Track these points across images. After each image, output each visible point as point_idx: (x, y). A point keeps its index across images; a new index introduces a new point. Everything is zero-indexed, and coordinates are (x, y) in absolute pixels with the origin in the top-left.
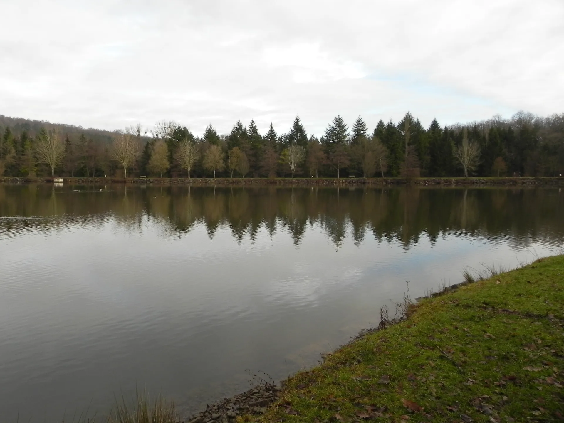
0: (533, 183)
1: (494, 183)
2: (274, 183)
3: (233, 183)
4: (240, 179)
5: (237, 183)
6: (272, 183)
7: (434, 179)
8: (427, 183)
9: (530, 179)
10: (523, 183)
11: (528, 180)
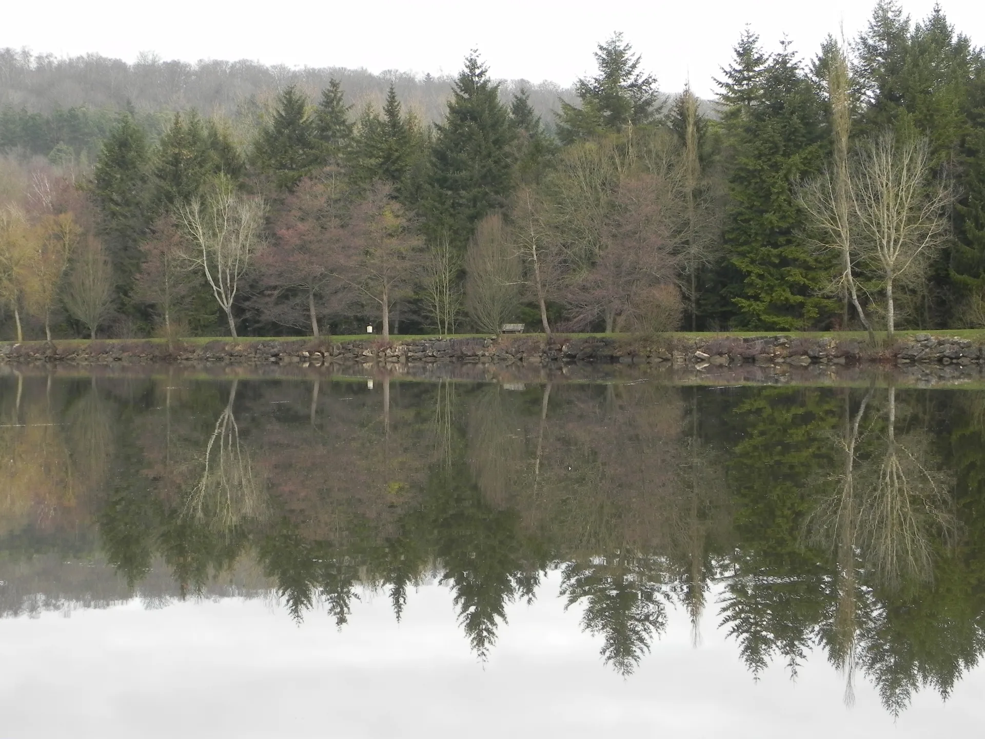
2: (172, 358)
4: (80, 343)
6: (168, 358)
7: (747, 337)
8: (703, 360)
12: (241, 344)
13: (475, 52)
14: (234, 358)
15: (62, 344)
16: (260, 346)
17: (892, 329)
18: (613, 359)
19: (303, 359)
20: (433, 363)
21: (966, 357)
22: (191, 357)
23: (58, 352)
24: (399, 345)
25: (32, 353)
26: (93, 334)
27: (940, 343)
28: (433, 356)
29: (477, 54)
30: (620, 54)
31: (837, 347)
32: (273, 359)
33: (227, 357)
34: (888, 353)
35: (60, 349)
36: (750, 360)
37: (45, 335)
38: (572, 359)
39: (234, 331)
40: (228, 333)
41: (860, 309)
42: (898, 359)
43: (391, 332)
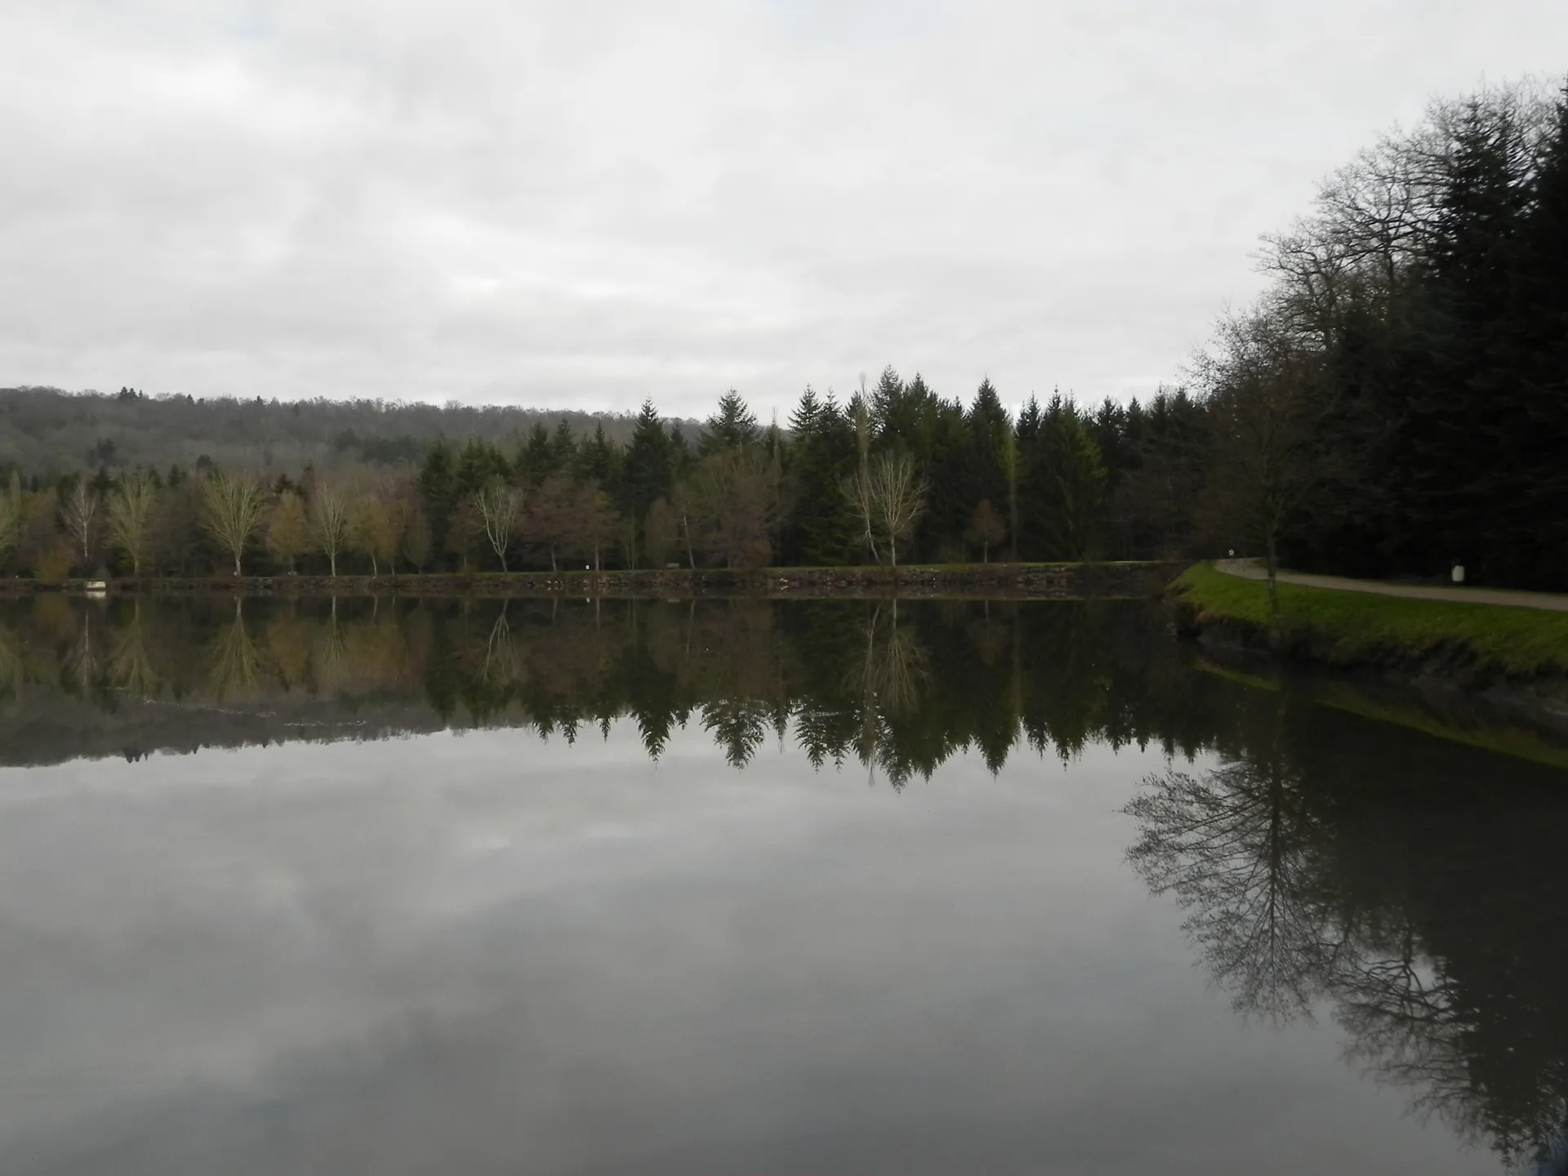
2: (468, 585)
3: (397, 586)
4: (413, 576)
5: (404, 585)
6: (465, 585)
7: (812, 570)
8: (784, 584)
9: (1063, 569)
10: (1028, 582)
11: (1055, 572)
12: (510, 576)
14: (506, 585)
15: (402, 577)
16: (521, 578)
17: (894, 564)
18: (732, 584)
19: (548, 585)
20: (625, 587)
21: (937, 580)
22: (480, 584)
23: (399, 582)
24: (606, 576)
25: (383, 583)
26: (420, 571)
27: (922, 573)
28: (626, 583)
29: (650, 403)
30: (735, 403)
31: (862, 576)
32: (529, 585)
33: (502, 584)
34: (892, 579)
35: (400, 580)
36: (812, 584)
37: (391, 572)
38: (708, 584)
39: (506, 569)
40: (502, 570)
41: (875, 553)
42: (898, 582)
43: (600, 569)
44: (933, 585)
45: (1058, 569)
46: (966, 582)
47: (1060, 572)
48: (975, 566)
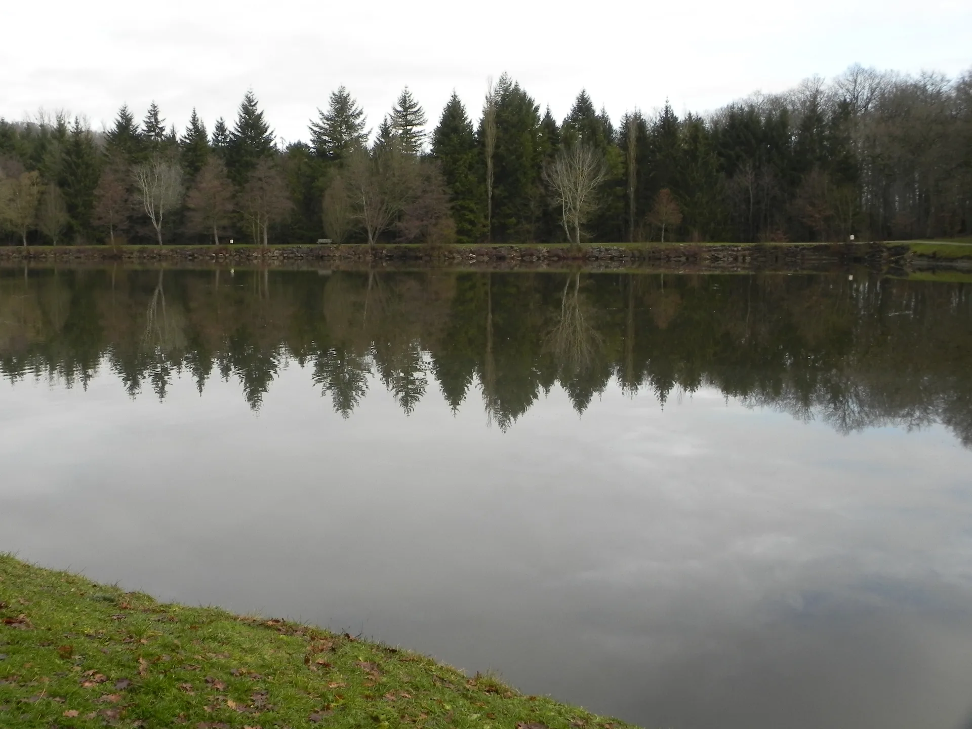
0: (740, 259)
1: (639, 258)
2: (117, 257)
3: (28, 257)
4: (47, 248)
5: (36, 257)
7: (496, 246)
8: (473, 258)
9: (740, 248)
10: (715, 259)
11: (734, 251)
12: (165, 249)
13: (251, 93)
14: (161, 257)
15: (33, 249)
16: (178, 251)
17: (579, 242)
18: (417, 258)
19: (212, 258)
20: (301, 260)
21: (627, 257)
22: (132, 256)
23: (31, 253)
24: (276, 250)
25: (11, 254)
26: (55, 243)
27: (607, 250)
28: (301, 256)
29: (252, 94)
31: (548, 252)
32: (190, 258)
33: (158, 257)
34: (580, 255)
35: (32, 252)
36: (501, 258)
37: (22, 244)
38: (390, 258)
39: (161, 242)
40: (157, 243)
41: (568, 232)
42: (587, 258)
43: (269, 243)
44: (622, 261)
45: (736, 249)
46: (654, 258)
47: (738, 251)
48: (655, 244)
